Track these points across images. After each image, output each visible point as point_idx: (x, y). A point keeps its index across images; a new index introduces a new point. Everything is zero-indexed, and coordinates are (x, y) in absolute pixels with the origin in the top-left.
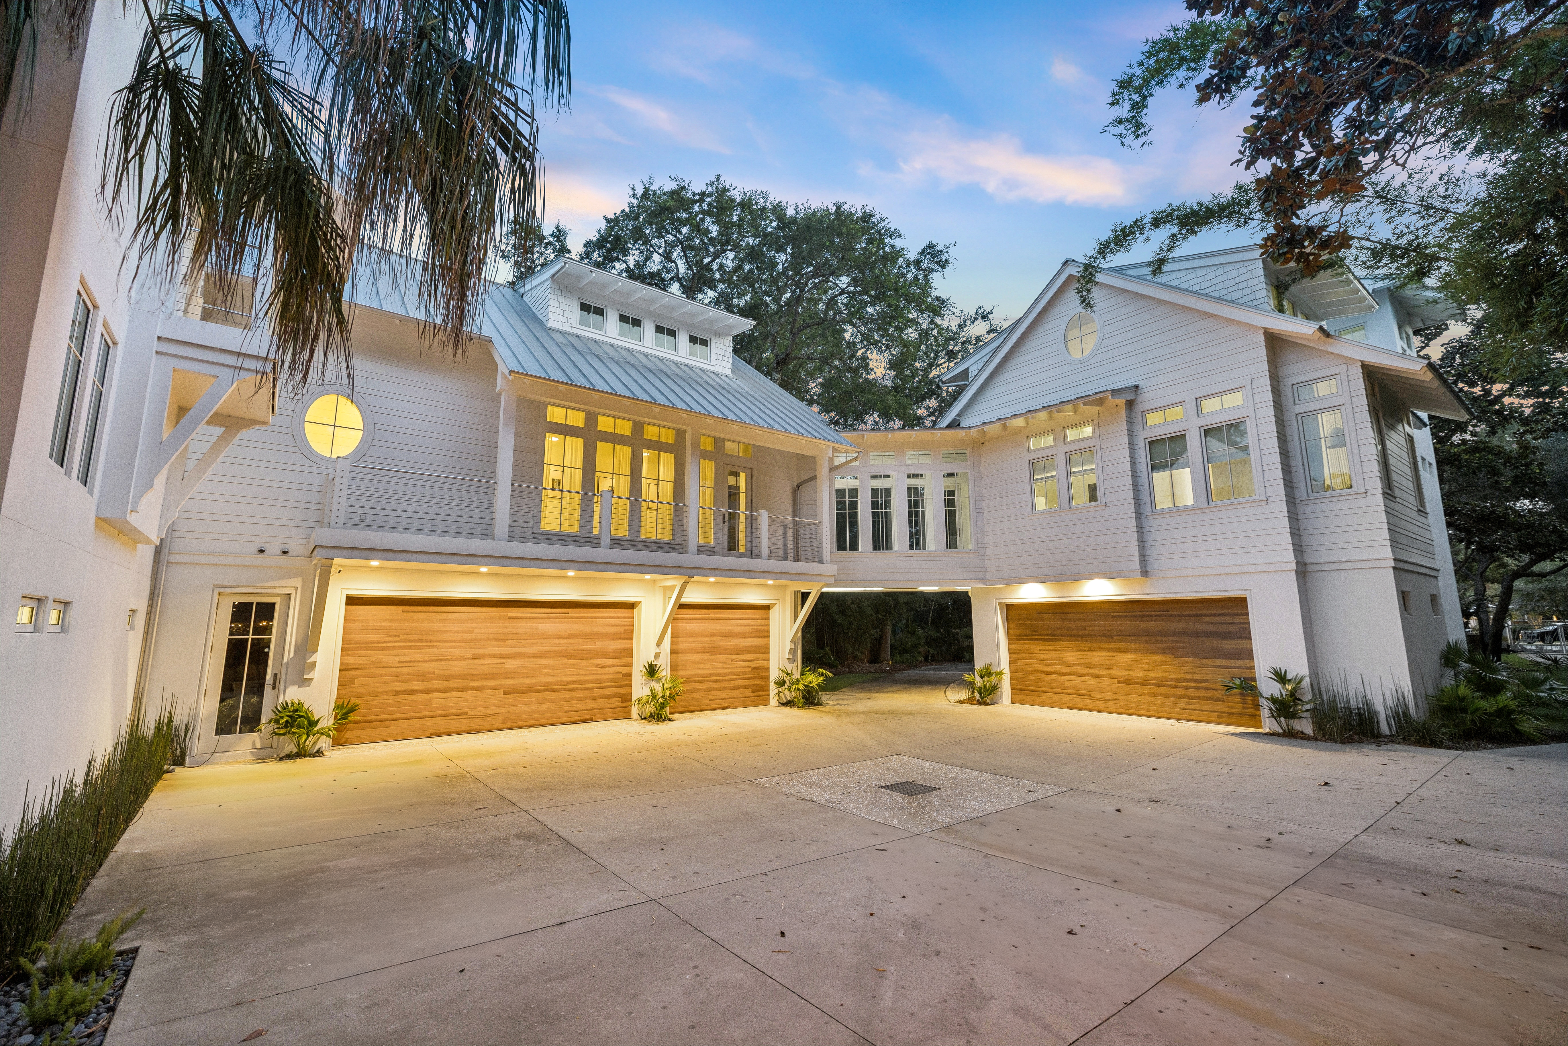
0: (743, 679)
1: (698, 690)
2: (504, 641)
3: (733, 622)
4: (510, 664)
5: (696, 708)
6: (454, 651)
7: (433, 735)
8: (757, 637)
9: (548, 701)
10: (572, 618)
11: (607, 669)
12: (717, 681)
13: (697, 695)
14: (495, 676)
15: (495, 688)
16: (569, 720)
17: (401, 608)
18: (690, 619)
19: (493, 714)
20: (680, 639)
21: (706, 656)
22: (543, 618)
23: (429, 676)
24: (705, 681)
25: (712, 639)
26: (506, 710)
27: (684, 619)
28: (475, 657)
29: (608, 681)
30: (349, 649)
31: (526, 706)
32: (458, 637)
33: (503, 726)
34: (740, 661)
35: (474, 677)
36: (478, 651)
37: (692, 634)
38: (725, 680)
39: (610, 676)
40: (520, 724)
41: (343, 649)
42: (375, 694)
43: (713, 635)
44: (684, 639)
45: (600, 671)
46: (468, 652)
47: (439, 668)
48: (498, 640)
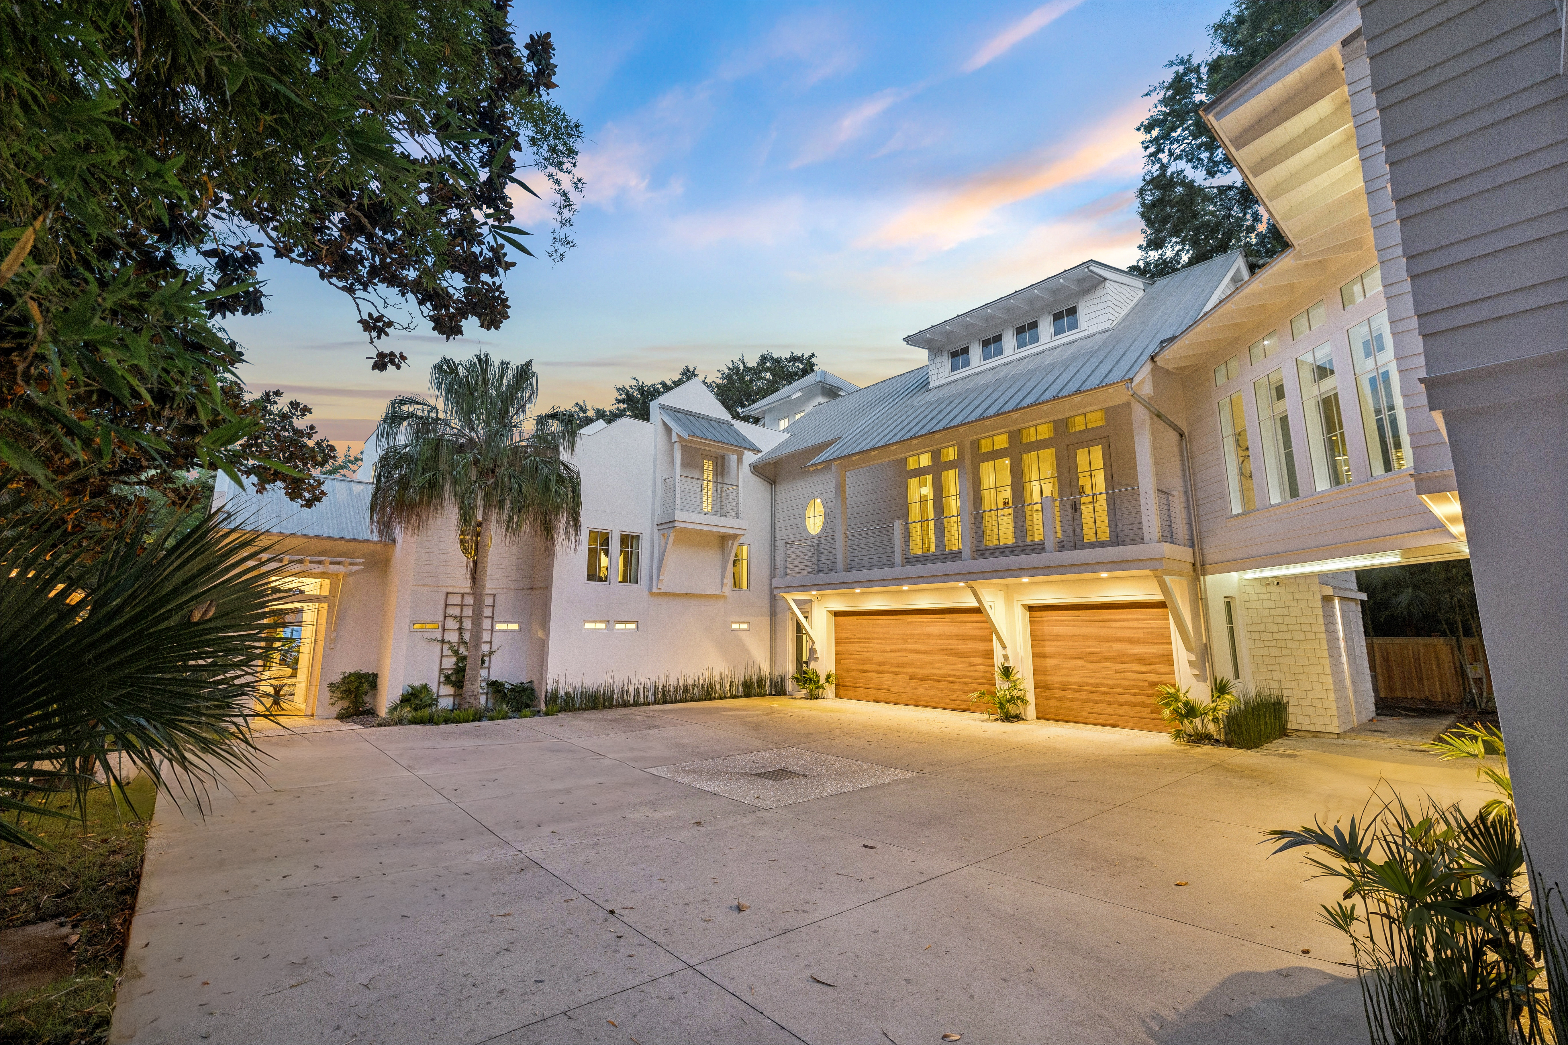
0: (1135, 694)
1: (1073, 700)
2: (906, 640)
3: (1113, 624)
4: (911, 657)
5: (1075, 719)
6: (883, 646)
7: (875, 701)
8: (1153, 643)
9: (937, 689)
10: (948, 622)
11: (978, 668)
12: (1096, 692)
13: (1069, 704)
14: (903, 665)
15: (904, 674)
16: (949, 706)
17: (855, 618)
18: (1056, 621)
19: (905, 693)
20: (1047, 643)
21: (1080, 663)
22: (928, 622)
23: (870, 661)
24: (1080, 691)
25: (1086, 644)
26: (911, 691)
27: (1049, 621)
28: (892, 651)
29: (980, 678)
30: (840, 642)
31: (923, 690)
32: (882, 636)
33: (910, 703)
34: (1128, 672)
35: (893, 665)
36: (893, 647)
37: (1059, 638)
38: (1108, 693)
39: (981, 674)
40: (919, 703)
41: (836, 642)
42: (848, 670)
43: (1086, 639)
44: (1052, 643)
45: (972, 668)
46: (887, 647)
47: (875, 656)
48: (903, 639)
